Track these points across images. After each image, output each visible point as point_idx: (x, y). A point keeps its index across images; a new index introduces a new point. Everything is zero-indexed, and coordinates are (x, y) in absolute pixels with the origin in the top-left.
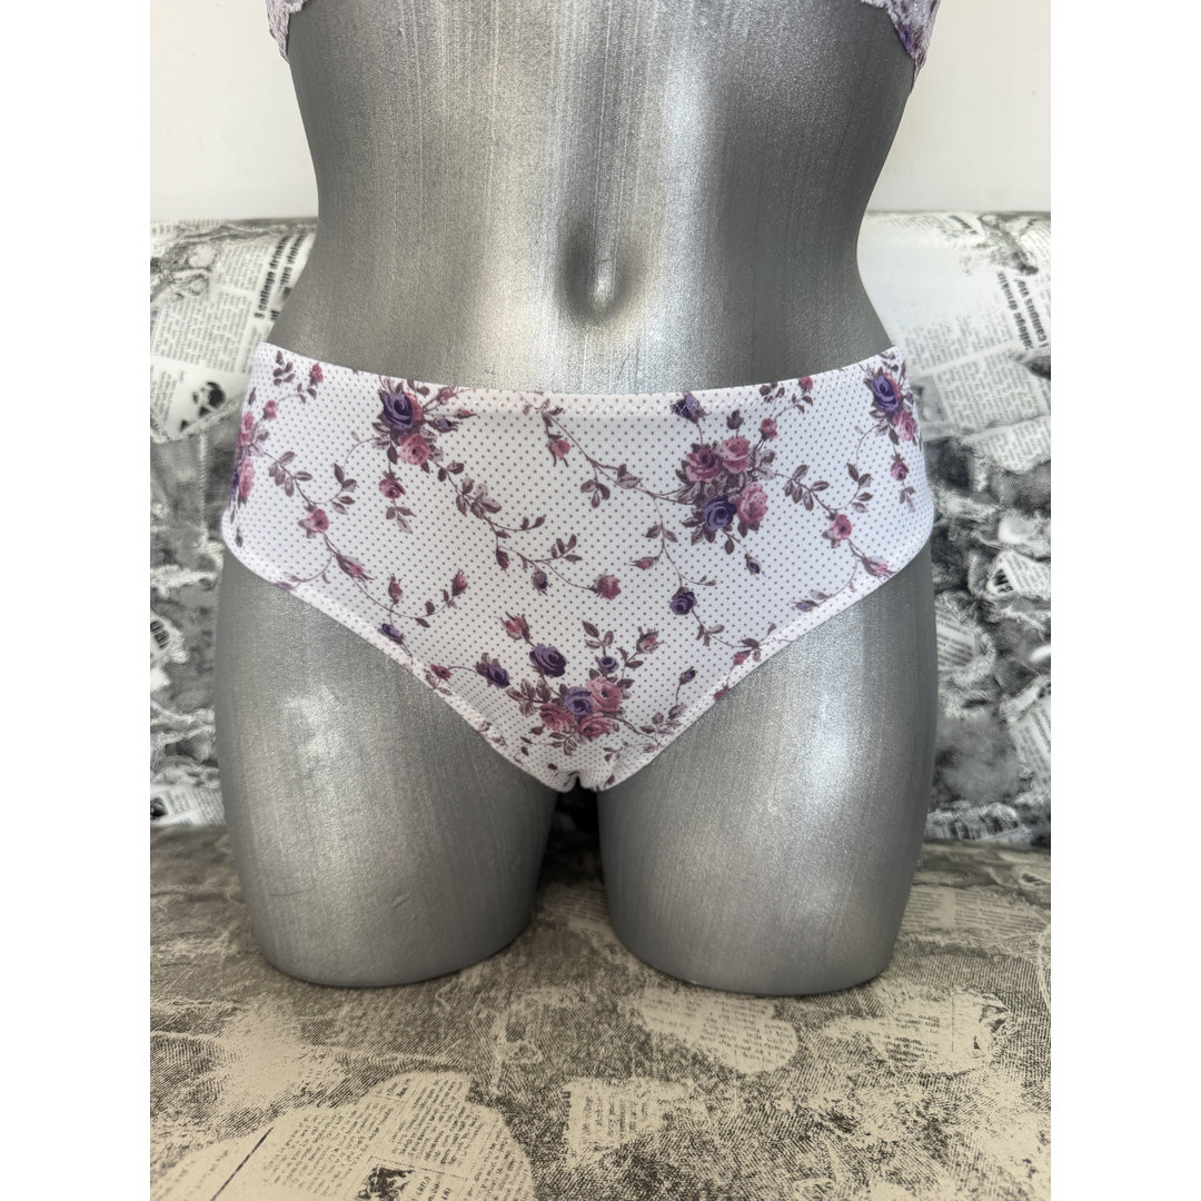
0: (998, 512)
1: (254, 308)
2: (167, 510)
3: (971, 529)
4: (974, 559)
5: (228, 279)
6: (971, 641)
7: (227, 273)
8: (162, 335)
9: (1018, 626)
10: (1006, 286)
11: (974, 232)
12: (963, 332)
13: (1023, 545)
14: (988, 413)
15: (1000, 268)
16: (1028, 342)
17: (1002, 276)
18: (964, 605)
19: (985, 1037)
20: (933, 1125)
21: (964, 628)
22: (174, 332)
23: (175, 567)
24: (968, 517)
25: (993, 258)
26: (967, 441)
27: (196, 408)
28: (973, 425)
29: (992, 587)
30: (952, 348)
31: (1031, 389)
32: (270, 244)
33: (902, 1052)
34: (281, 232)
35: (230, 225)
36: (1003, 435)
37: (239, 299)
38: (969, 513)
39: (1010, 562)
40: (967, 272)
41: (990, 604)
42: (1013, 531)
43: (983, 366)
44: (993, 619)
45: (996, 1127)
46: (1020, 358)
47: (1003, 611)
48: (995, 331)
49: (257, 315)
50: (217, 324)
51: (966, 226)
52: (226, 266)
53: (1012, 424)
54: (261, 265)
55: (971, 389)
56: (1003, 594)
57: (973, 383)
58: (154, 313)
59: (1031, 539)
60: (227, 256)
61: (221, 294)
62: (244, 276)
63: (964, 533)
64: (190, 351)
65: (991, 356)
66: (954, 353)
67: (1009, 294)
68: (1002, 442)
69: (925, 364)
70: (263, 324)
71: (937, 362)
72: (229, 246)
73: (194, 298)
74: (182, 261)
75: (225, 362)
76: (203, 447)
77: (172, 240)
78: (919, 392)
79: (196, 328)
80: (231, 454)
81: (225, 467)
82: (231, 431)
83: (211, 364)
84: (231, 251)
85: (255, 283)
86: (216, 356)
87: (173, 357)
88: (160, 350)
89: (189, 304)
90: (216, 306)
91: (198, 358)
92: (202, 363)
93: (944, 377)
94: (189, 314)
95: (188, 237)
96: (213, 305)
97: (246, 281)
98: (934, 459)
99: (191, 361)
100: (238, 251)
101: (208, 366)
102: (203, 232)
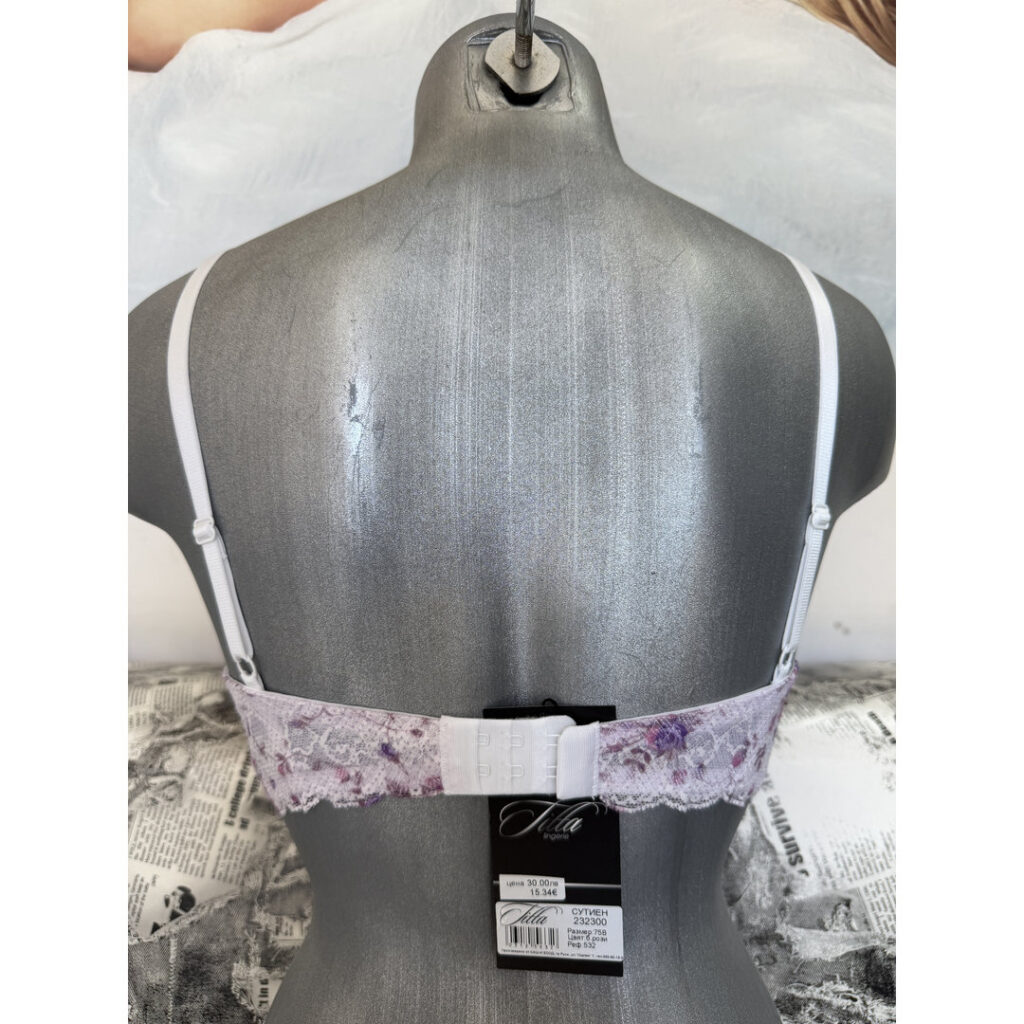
1: (225, 816)
5: (200, 786)
7: (200, 780)
8: (136, 838)
22: (148, 838)
27: (168, 912)
37: (210, 806)
49: (229, 823)
50: (189, 830)
51: (885, 729)
52: (200, 772)
54: (232, 773)
58: (130, 817)
60: (200, 761)
61: (193, 801)
62: (216, 783)
64: (163, 856)
69: (852, 876)
70: (232, 832)
71: (864, 875)
72: (202, 749)
73: (167, 803)
74: (157, 766)
75: (196, 866)
76: (173, 949)
77: (148, 737)
78: (848, 903)
79: (169, 832)
80: (199, 958)
81: (194, 969)
82: (201, 936)
83: (183, 869)
84: (203, 755)
85: (226, 791)
86: (188, 861)
87: (147, 861)
88: (134, 853)
89: (163, 808)
90: (188, 813)
91: (170, 862)
92: (175, 867)
93: (870, 890)
94: (163, 819)
95: (163, 734)
96: (185, 811)
97: (218, 788)
98: (862, 969)
99: (164, 865)
100: (210, 757)
101: (180, 870)
102: (178, 726)
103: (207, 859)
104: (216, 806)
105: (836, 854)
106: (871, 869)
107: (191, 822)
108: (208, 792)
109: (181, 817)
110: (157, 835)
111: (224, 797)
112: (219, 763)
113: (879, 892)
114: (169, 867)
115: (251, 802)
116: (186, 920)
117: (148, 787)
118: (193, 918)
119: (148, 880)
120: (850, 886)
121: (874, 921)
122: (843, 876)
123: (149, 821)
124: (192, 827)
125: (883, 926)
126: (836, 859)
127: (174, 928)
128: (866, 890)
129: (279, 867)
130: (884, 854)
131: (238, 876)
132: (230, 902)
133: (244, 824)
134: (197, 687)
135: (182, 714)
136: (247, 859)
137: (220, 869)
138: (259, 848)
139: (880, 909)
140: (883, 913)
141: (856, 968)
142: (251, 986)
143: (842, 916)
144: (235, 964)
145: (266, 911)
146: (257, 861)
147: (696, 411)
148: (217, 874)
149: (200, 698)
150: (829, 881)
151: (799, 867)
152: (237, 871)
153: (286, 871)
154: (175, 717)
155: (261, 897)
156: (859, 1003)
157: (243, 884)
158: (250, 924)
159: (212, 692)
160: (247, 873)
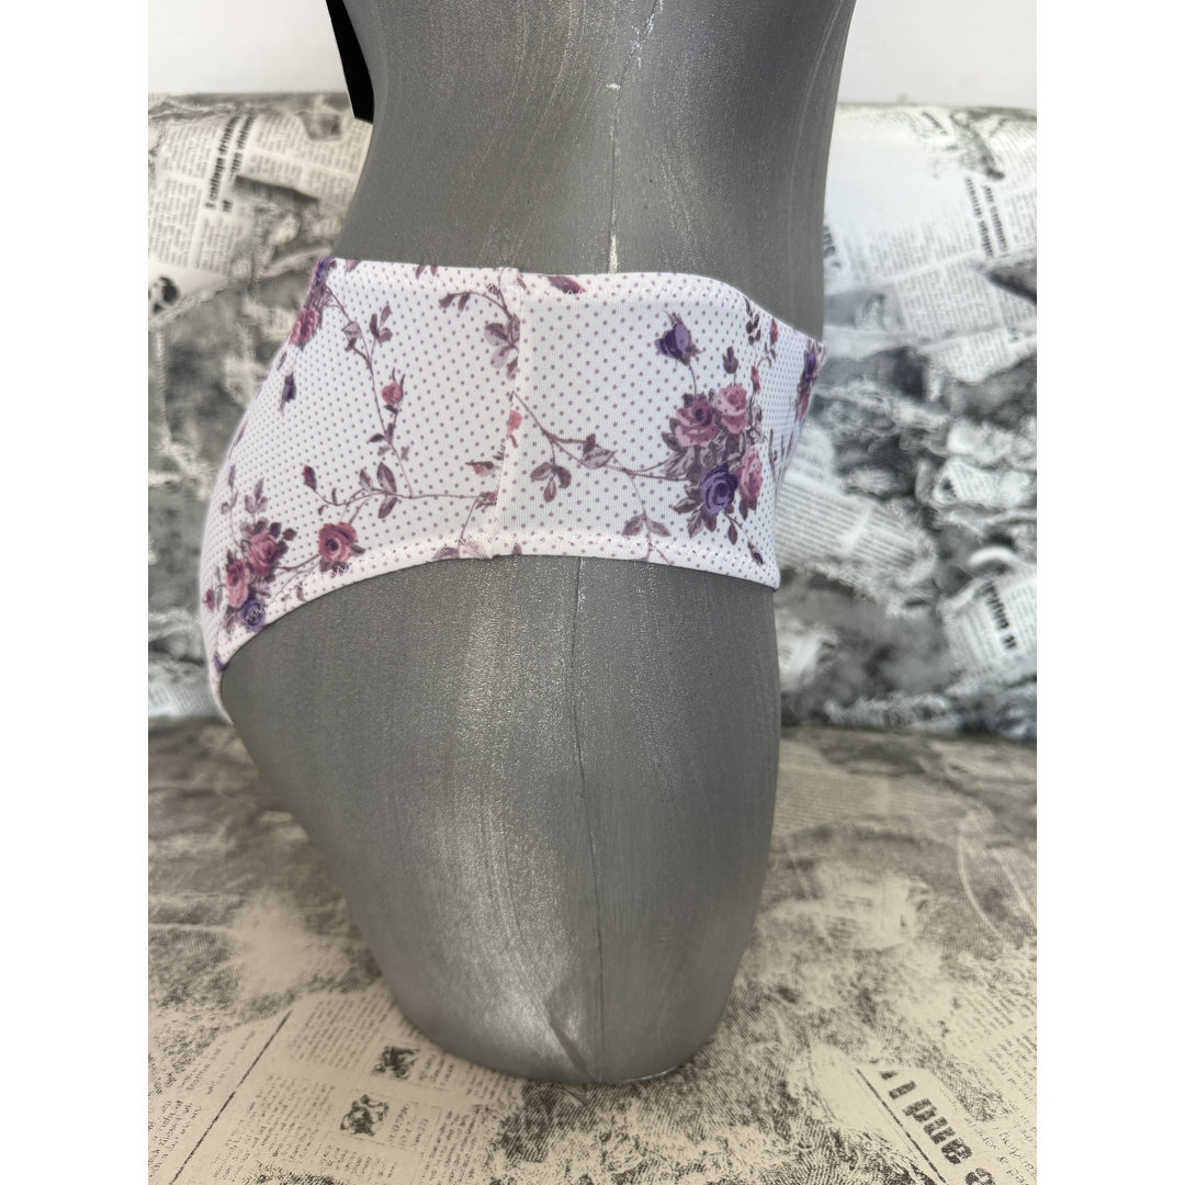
0: (948, 422)
1: (205, 197)
3: (922, 438)
5: (174, 164)
6: (914, 546)
7: (174, 157)
10: (973, 192)
11: (945, 133)
12: (927, 239)
13: (970, 454)
14: (947, 322)
15: (966, 172)
16: (989, 251)
17: (969, 181)
19: (911, 915)
20: (865, 995)
21: (908, 533)
24: (920, 426)
25: (961, 160)
26: (925, 350)
27: (150, 304)
28: (930, 335)
29: (938, 494)
30: (915, 256)
31: (989, 301)
32: (217, 125)
33: (840, 932)
34: (228, 112)
35: (172, 102)
36: (959, 346)
37: (187, 187)
38: (921, 423)
39: (956, 471)
40: (936, 176)
41: (935, 511)
42: (962, 440)
43: (944, 275)
44: (937, 524)
45: (917, 995)
46: (980, 267)
47: (947, 517)
48: (958, 240)
49: (209, 206)
51: (937, 124)
52: (173, 149)
53: (968, 334)
54: (209, 150)
55: (931, 299)
56: (947, 501)
57: (933, 292)
59: (977, 448)
60: (172, 138)
61: (168, 182)
62: (193, 160)
63: (915, 442)
65: (952, 265)
66: (916, 260)
67: (975, 201)
68: (957, 353)
69: (887, 270)
70: (215, 215)
71: (899, 269)
72: (174, 127)
75: (177, 255)
76: (160, 346)
78: (881, 298)
80: (189, 354)
81: (184, 366)
82: (189, 330)
84: (175, 133)
86: (168, 249)
90: (163, 194)
92: (154, 256)
93: (905, 285)
96: (160, 193)
97: (194, 167)
98: (891, 368)
100: (184, 133)
101: (160, 258)
103: (189, 246)
104: (194, 187)
105: (871, 245)
106: (907, 262)
107: (168, 204)
109: (156, 200)
111: (203, 176)
112: (194, 140)
113: (914, 287)
115: (232, 183)
116: (170, 312)
120: (884, 281)
121: (907, 320)
122: (877, 268)
124: (169, 210)
125: (916, 324)
126: (872, 250)
127: (160, 321)
128: (901, 286)
129: (269, 253)
130: (922, 249)
131: (225, 263)
132: (218, 293)
133: (227, 205)
137: (203, 258)
138: (245, 232)
139: (914, 307)
140: (917, 311)
141: (886, 367)
142: (246, 381)
143: (874, 312)
144: (227, 359)
145: (257, 303)
146: (244, 247)
148: (201, 263)
150: (863, 276)
151: (831, 258)
152: (223, 259)
153: (278, 253)
155: (251, 286)
156: (885, 404)
157: (230, 272)
158: (241, 315)
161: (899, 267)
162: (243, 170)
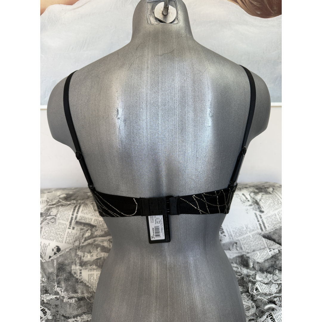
0: (256, 272)
1: (68, 226)
2: (46, 280)
3: (249, 277)
4: (250, 285)
5: (61, 218)
6: (250, 305)
8: (44, 233)
9: (261, 301)
10: (257, 216)
11: (249, 201)
12: (247, 228)
13: (262, 281)
14: (253, 248)
15: (255, 212)
16: (262, 230)
17: (256, 214)
18: (248, 296)
21: (248, 302)
22: (47, 233)
23: (48, 294)
24: (249, 274)
25: (253, 209)
26: (248, 255)
27: (53, 253)
28: (249, 251)
29: (254, 291)
30: (244, 232)
31: (263, 242)
32: (72, 208)
35: (60, 200)
36: (257, 253)
37: (64, 224)
38: (249, 273)
39: (259, 285)
40: (247, 213)
41: (254, 296)
42: (259, 277)
43: (251, 236)
44: (255, 299)
46: (260, 234)
47: (257, 297)
48: (254, 227)
49: (69, 228)
50: (58, 230)
51: (247, 198)
52: (60, 215)
53: (259, 250)
54: (69, 215)
55: (249, 242)
56: (257, 293)
58: (41, 228)
59: (264, 279)
60: (60, 212)
61: (59, 223)
62: (65, 217)
63: (248, 278)
64: (51, 238)
65: (253, 234)
67: (257, 218)
68: (256, 255)
69: (237, 236)
70: (70, 231)
71: (240, 236)
72: (61, 209)
73: (52, 224)
74: (48, 214)
75: (61, 240)
76: (55, 263)
77: (46, 206)
78: (236, 243)
79: (53, 231)
80: (62, 265)
81: (61, 268)
82: (63, 259)
83: (57, 241)
84: (61, 210)
85: (68, 220)
86: (58, 239)
87: (47, 239)
88: (43, 237)
89: (51, 225)
90: (58, 226)
91: (53, 239)
92: (55, 241)
93: (242, 239)
94: (51, 228)
95: (50, 205)
96: (57, 225)
97: (66, 219)
98: (240, 260)
99: (52, 240)
100: (63, 211)
101: (56, 241)
102: (54, 203)
103: (64, 238)
104: (65, 224)
105: (233, 230)
106: (242, 234)
107: (59, 228)
108: (63, 220)
109: (56, 227)
110: (49, 232)
111: (68, 221)
112: (66, 212)
113: (244, 240)
114: (53, 241)
115: (75, 222)
116: (58, 255)
117: (46, 219)
118: (60, 254)
119: (47, 244)
120: (237, 239)
121: (243, 248)
122: (235, 236)
123: (47, 229)
124: (59, 230)
125: (246, 249)
126: (233, 232)
127: (55, 257)
128: (241, 240)
129: (84, 239)
130: (246, 230)
131: (72, 242)
132: (70, 249)
133: (73, 228)
134: (59, 193)
135: (55, 200)
136: (75, 237)
137: (67, 241)
138: (78, 235)
139: (245, 244)
140: (246, 245)
141: (238, 260)
142: (77, 271)
143: (235, 247)
144: (73, 266)
145: (80, 251)
146: (77, 238)
147: (209, 114)
148: (66, 242)
149: (60, 196)
150: (231, 238)
151: (223, 234)
152: (72, 241)
153: (85, 240)
154: (53, 201)
155: (79, 248)
156: (239, 269)
157: (74, 244)
158: (76, 255)
159: (63, 194)
160: (75, 241)
161: (240, 235)
162: (77, 220)
